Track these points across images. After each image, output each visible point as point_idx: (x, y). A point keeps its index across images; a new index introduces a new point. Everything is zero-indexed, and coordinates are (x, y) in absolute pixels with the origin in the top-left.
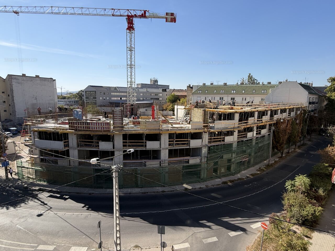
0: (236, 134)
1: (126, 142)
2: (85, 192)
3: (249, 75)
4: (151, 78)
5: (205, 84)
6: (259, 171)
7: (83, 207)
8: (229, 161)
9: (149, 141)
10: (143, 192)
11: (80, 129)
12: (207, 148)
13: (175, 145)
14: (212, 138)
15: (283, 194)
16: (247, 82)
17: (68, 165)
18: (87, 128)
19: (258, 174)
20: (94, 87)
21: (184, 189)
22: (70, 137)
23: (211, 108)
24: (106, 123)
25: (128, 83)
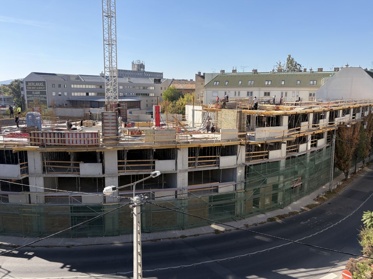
0: (284, 146)
1: (123, 163)
2: (59, 244)
3: (288, 57)
4: (133, 61)
5: (223, 71)
6: (317, 200)
7: (62, 268)
8: (275, 187)
9: (159, 159)
10: (152, 238)
11: (49, 144)
12: (244, 168)
13: (198, 166)
14: (251, 154)
15: (360, 232)
16: (285, 68)
17: (26, 203)
18: (60, 142)
19: (316, 205)
20: (41, 75)
21: (214, 231)
22: (30, 157)
23: (247, 109)
24: (84, 133)
25: (106, 70)
